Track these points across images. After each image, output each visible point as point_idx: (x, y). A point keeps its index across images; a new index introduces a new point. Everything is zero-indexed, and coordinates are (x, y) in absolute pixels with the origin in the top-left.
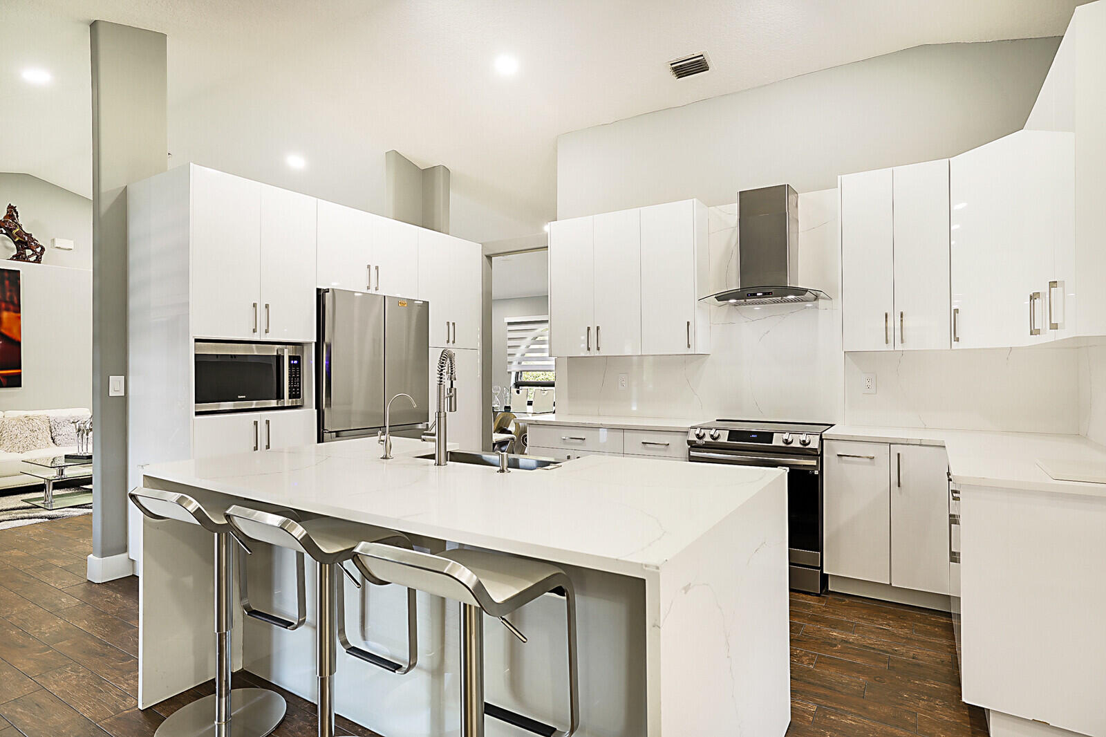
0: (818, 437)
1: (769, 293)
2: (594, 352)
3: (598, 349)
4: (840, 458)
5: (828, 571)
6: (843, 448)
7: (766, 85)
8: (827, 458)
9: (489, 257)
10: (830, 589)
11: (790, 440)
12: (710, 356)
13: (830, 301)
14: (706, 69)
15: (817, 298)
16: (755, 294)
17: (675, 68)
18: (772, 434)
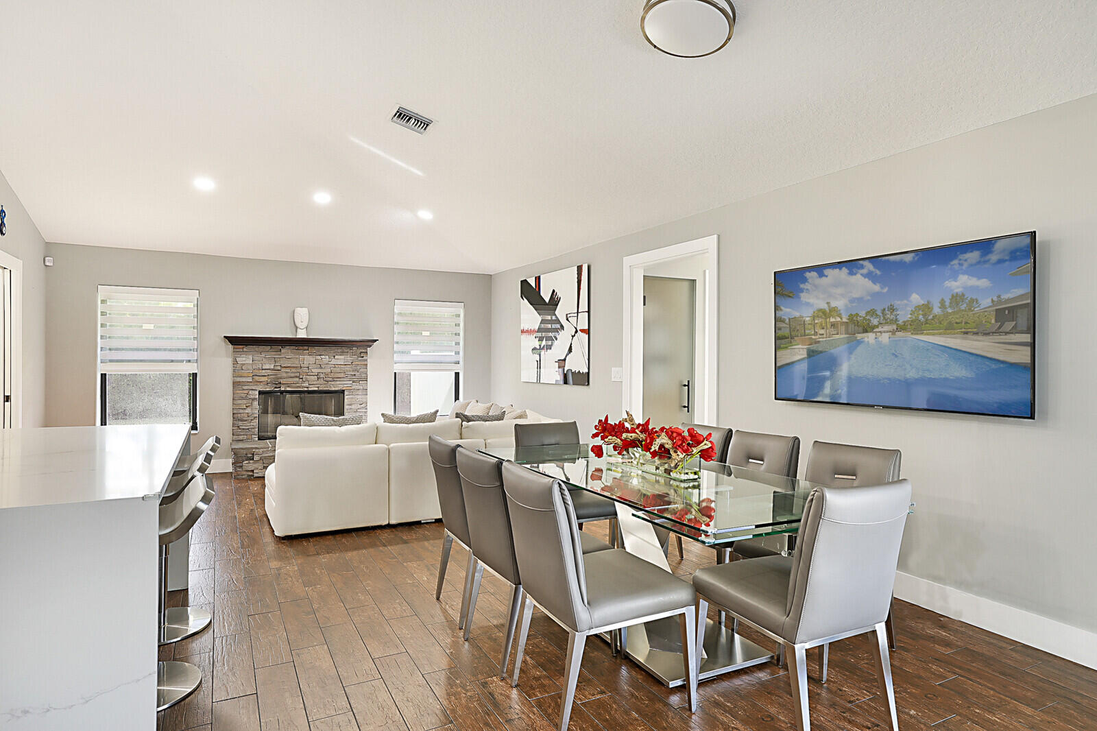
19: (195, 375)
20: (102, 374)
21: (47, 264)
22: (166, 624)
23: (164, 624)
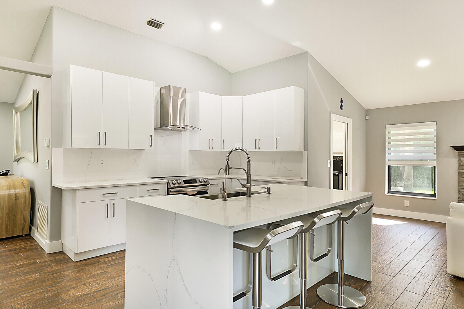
19: (435, 167)
20: (389, 166)
21: (366, 119)
22: (343, 295)
23: (342, 295)
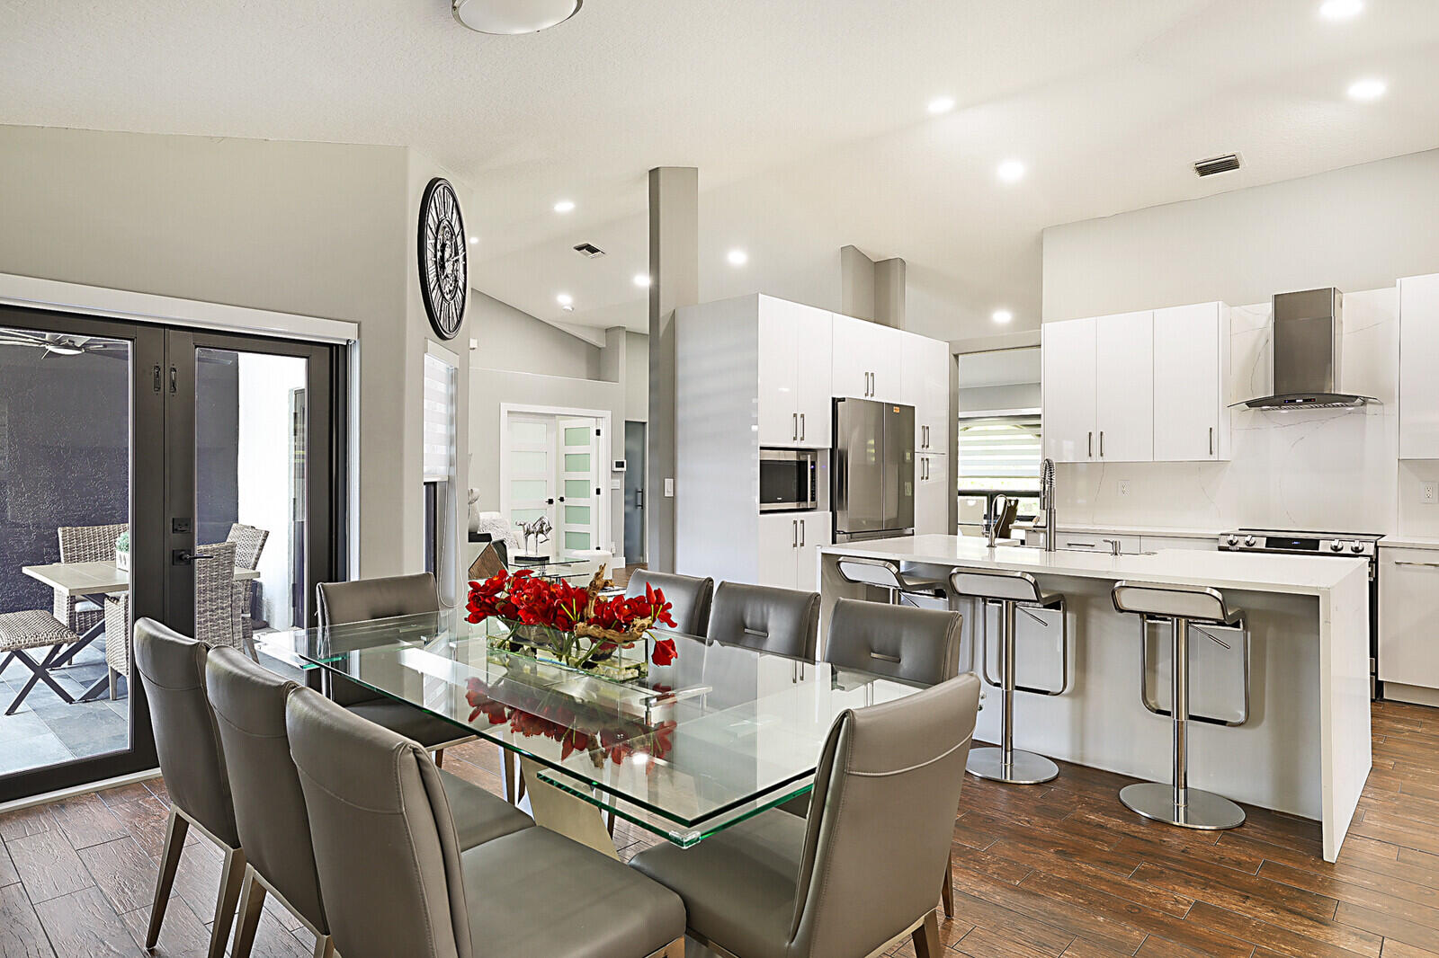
0: (1373, 544)
1: (1310, 400)
2: (1096, 458)
3: (1102, 455)
4: (1398, 566)
5: (1384, 677)
6: (1401, 556)
7: (1304, 177)
8: (1382, 565)
9: (956, 356)
10: (1385, 697)
11: (1340, 547)
12: (1230, 464)
13: (1381, 407)
14: (1237, 167)
15: (1364, 403)
16: (1295, 401)
17: (1201, 167)
18: (1317, 542)
